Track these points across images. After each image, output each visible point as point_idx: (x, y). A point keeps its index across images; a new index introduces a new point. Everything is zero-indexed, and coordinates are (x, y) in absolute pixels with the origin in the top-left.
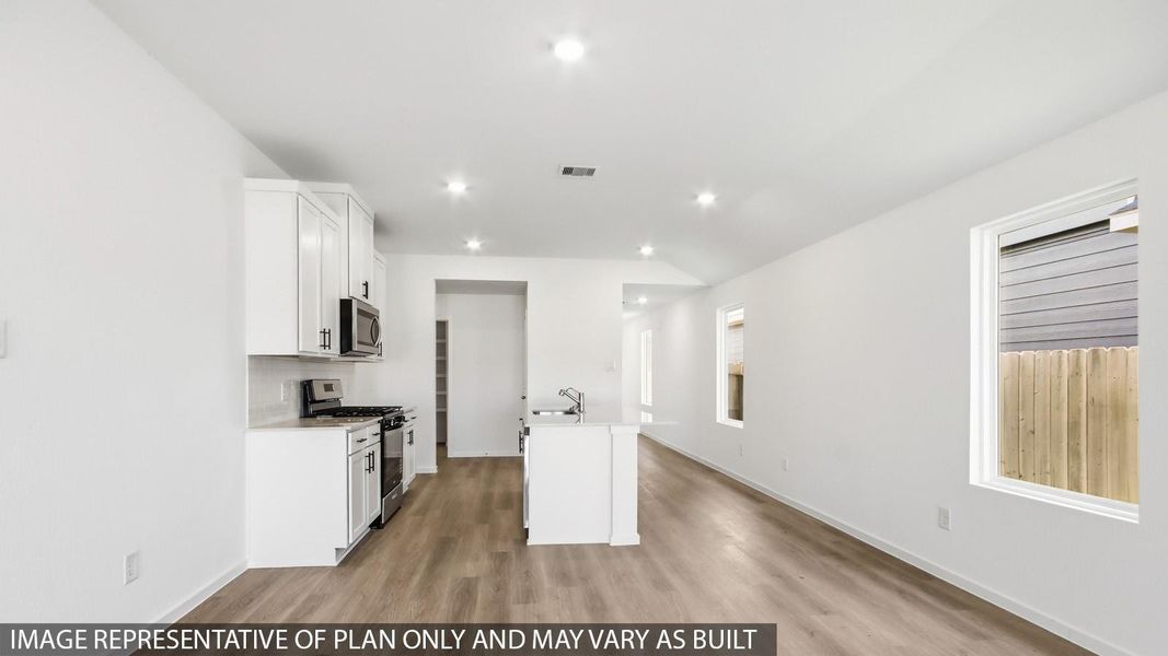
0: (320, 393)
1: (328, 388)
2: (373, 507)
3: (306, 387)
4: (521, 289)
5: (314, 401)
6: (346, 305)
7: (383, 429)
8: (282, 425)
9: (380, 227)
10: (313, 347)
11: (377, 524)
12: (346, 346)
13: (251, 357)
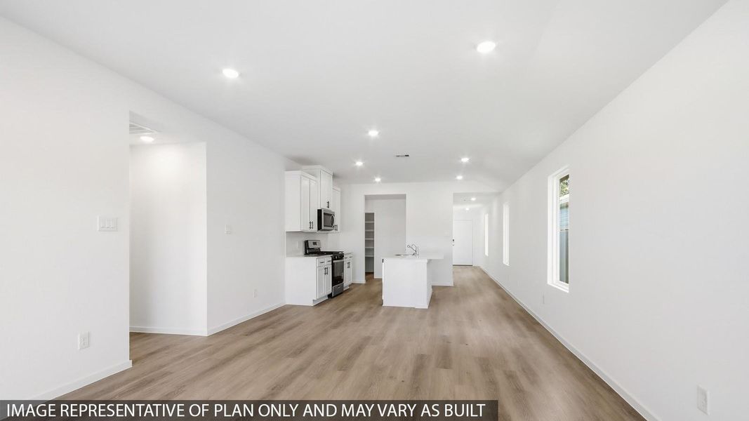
0: (311, 246)
1: (315, 243)
2: (328, 289)
3: (306, 243)
4: (404, 197)
5: (309, 249)
6: (319, 211)
7: (333, 260)
8: (299, 256)
9: (334, 176)
10: (307, 228)
11: (330, 296)
12: (319, 228)
13: (287, 232)
